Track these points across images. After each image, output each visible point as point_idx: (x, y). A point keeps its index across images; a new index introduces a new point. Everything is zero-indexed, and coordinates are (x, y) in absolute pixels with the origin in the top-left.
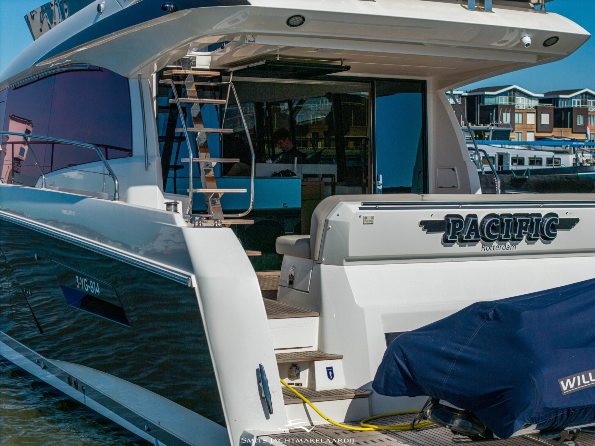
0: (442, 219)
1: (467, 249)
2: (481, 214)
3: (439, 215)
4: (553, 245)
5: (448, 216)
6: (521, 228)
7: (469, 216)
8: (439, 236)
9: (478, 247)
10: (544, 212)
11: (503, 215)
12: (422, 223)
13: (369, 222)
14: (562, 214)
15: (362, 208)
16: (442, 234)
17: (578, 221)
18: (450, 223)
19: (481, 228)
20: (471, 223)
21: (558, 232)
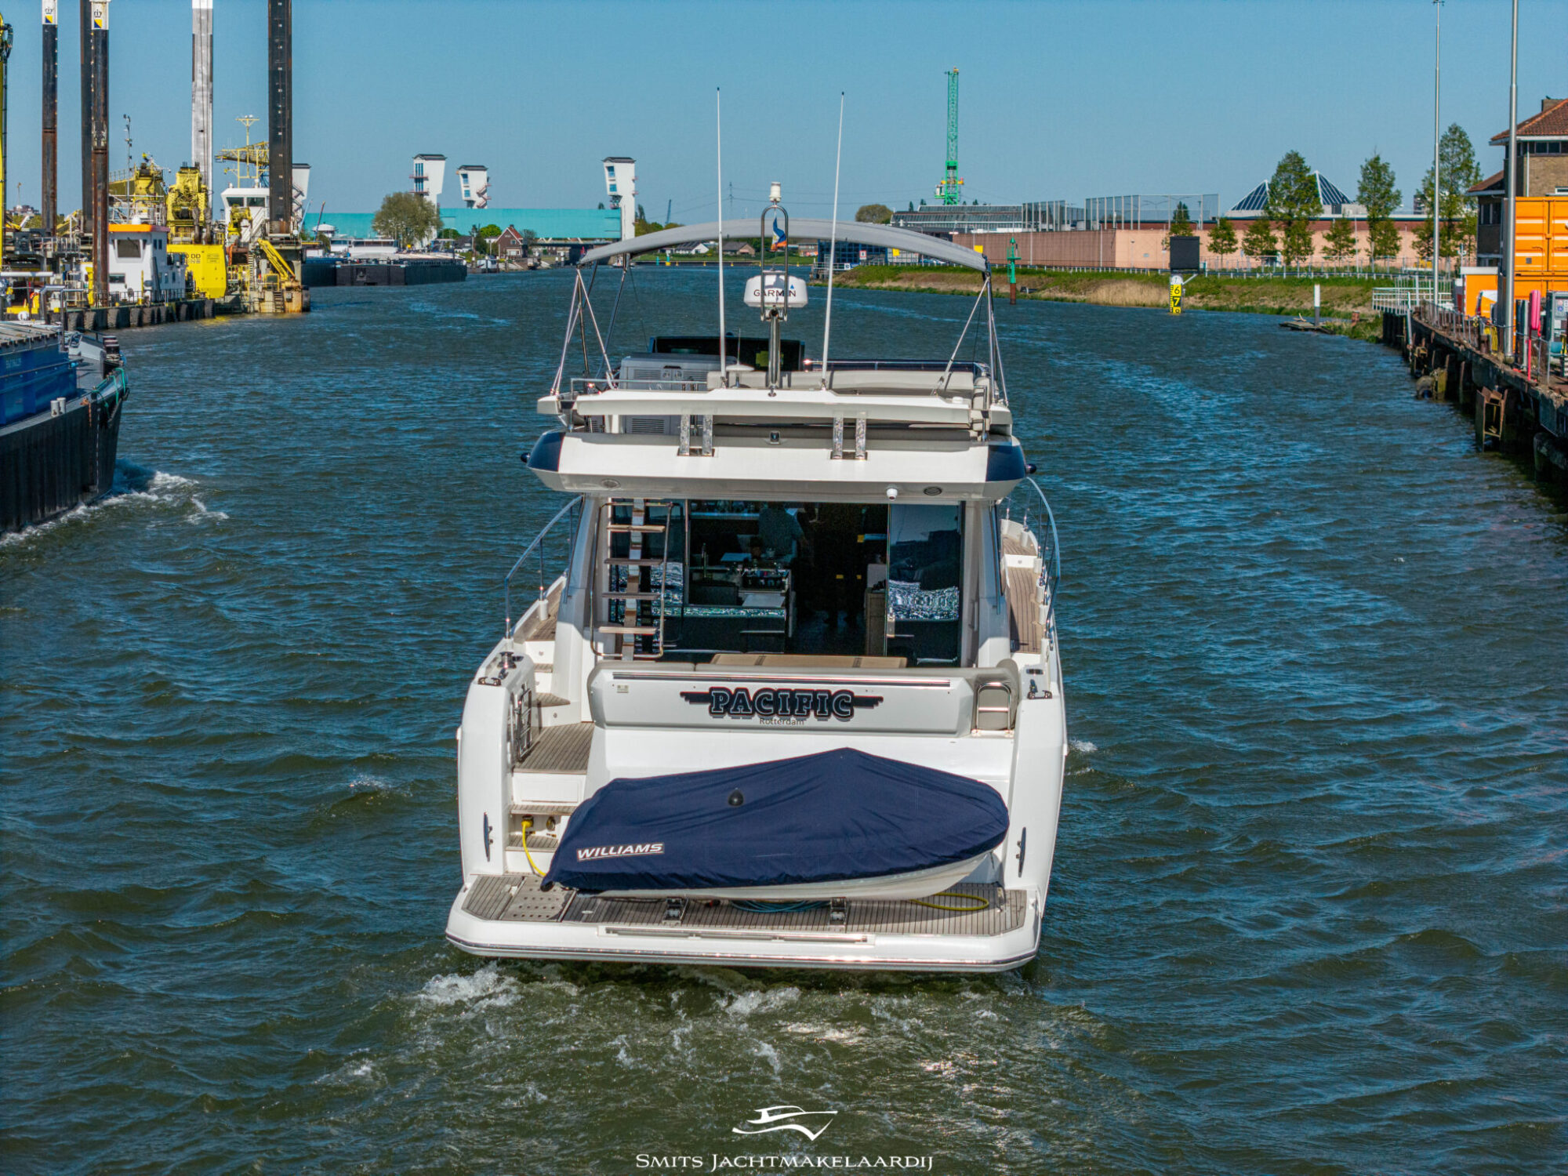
0: (707, 691)
1: (741, 721)
2: (753, 688)
3: (703, 687)
4: (851, 723)
5: (712, 689)
6: (801, 704)
7: (737, 690)
8: (705, 708)
9: (756, 720)
10: (834, 688)
11: (780, 690)
12: (682, 694)
13: (624, 690)
14: (859, 691)
15: (617, 677)
16: (707, 706)
17: (881, 699)
18: (717, 695)
19: (752, 703)
20: (741, 696)
21: (857, 710)
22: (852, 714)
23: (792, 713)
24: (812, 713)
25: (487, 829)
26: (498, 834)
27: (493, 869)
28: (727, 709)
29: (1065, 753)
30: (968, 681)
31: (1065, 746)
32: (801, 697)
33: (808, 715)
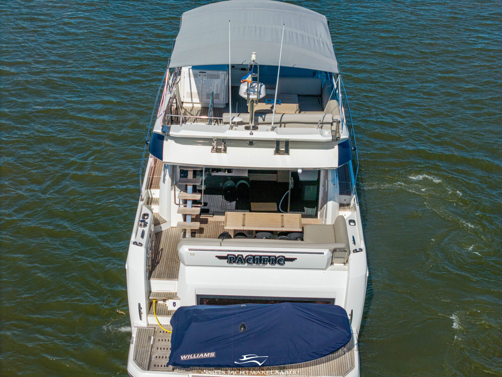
0: (226, 255)
1: (240, 265)
2: (245, 254)
3: (225, 254)
4: (284, 266)
5: (228, 255)
6: (264, 261)
7: (238, 255)
8: (225, 261)
9: (246, 265)
10: (277, 255)
11: (255, 256)
12: (216, 256)
13: (193, 255)
14: (287, 256)
15: (190, 250)
16: (226, 260)
17: (296, 259)
18: (230, 258)
19: (244, 260)
20: (240, 258)
21: (286, 262)
22: (284, 264)
23: (261, 263)
24: (268, 263)
25: (140, 308)
26: (144, 310)
27: (143, 324)
28: (234, 262)
29: (367, 275)
30: (330, 250)
31: (368, 272)
32: (264, 259)
33: (267, 263)
